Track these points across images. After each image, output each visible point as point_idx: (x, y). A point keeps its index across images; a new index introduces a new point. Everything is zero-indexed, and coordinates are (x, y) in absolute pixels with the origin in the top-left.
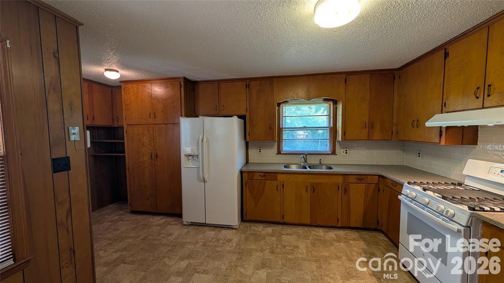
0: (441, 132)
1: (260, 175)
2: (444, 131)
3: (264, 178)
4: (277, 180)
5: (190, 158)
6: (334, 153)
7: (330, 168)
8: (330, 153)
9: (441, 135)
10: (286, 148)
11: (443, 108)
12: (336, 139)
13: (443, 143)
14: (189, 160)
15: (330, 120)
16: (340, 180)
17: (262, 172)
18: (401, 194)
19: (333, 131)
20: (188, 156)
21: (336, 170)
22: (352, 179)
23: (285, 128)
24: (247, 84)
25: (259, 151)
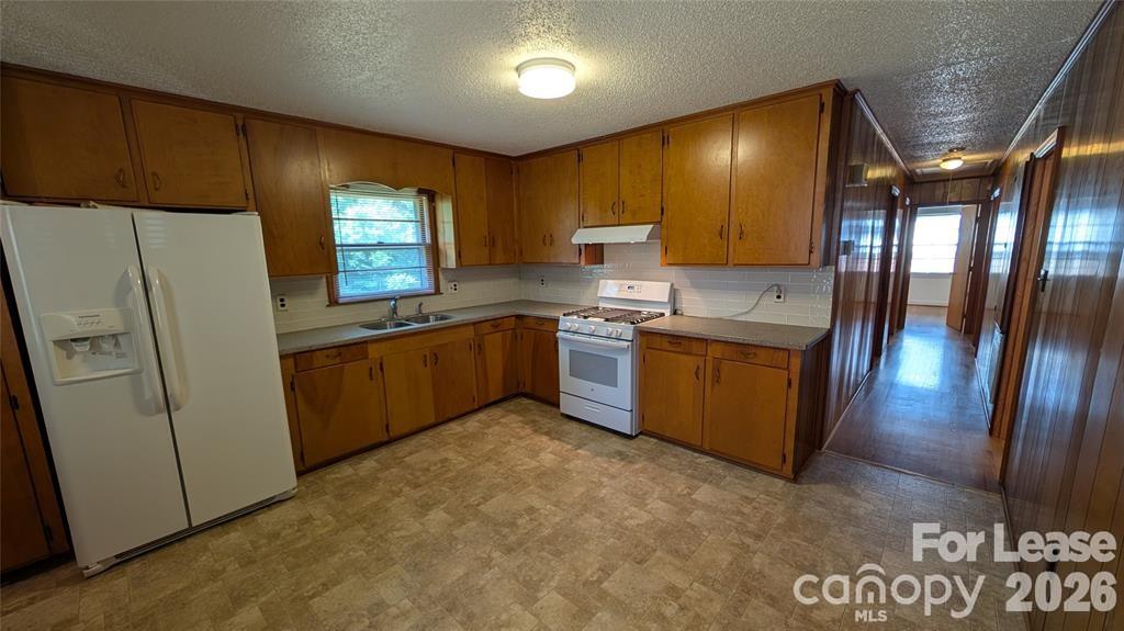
0: (580, 250)
1: (328, 356)
2: (583, 248)
3: (338, 360)
4: (366, 358)
5: (78, 348)
6: (438, 291)
7: (443, 318)
8: (433, 291)
9: (580, 254)
10: (346, 290)
11: (582, 222)
12: (438, 265)
13: (583, 263)
14: (69, 357)
15: (423, 230)
16: (470, 332)
17: (335, 347)
18: (558, 330)
19: (434, 251)
20: (67, 344)
21: (457, 318)
22: (487, 328)
23: (342, 245)
24: (240, 123)
25: (280, 303)
